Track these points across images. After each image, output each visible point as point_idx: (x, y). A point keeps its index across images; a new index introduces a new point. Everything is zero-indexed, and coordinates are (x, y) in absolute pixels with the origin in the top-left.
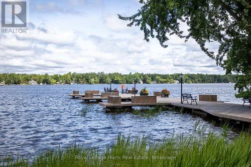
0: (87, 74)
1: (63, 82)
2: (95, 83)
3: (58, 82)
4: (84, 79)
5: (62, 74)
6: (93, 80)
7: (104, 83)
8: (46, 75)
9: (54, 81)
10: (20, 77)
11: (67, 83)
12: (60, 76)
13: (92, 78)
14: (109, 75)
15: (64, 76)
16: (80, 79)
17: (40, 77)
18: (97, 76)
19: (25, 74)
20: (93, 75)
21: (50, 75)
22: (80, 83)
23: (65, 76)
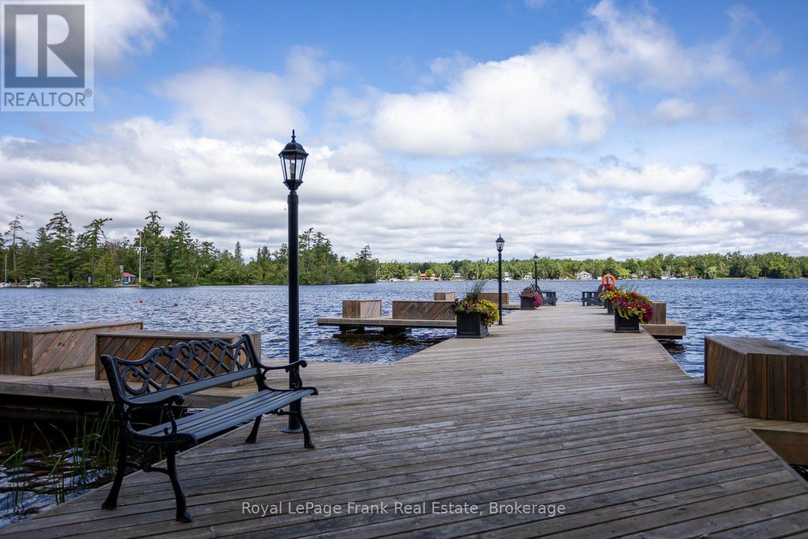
0: (699, 257)
1: (644, 274)
2: (720, 275)
3: (634, 275)
4: (693, 267)
5: (644, 259)
6: (713, 269)
7: (742, 276)
8: (610, 260)
9: (626, 272)
10: (559, 264)
11: (653, 276)
12: (639, 262)
13: (711, 265)
14: (756, 257)
15: (647, 262)
16: (682, 269)
17: (597, 264)
18: (724, 260)
19: (570, 260)
20: (715, 259)
21: (617, 260)
22: (682, 276)
23: (650, 263)
